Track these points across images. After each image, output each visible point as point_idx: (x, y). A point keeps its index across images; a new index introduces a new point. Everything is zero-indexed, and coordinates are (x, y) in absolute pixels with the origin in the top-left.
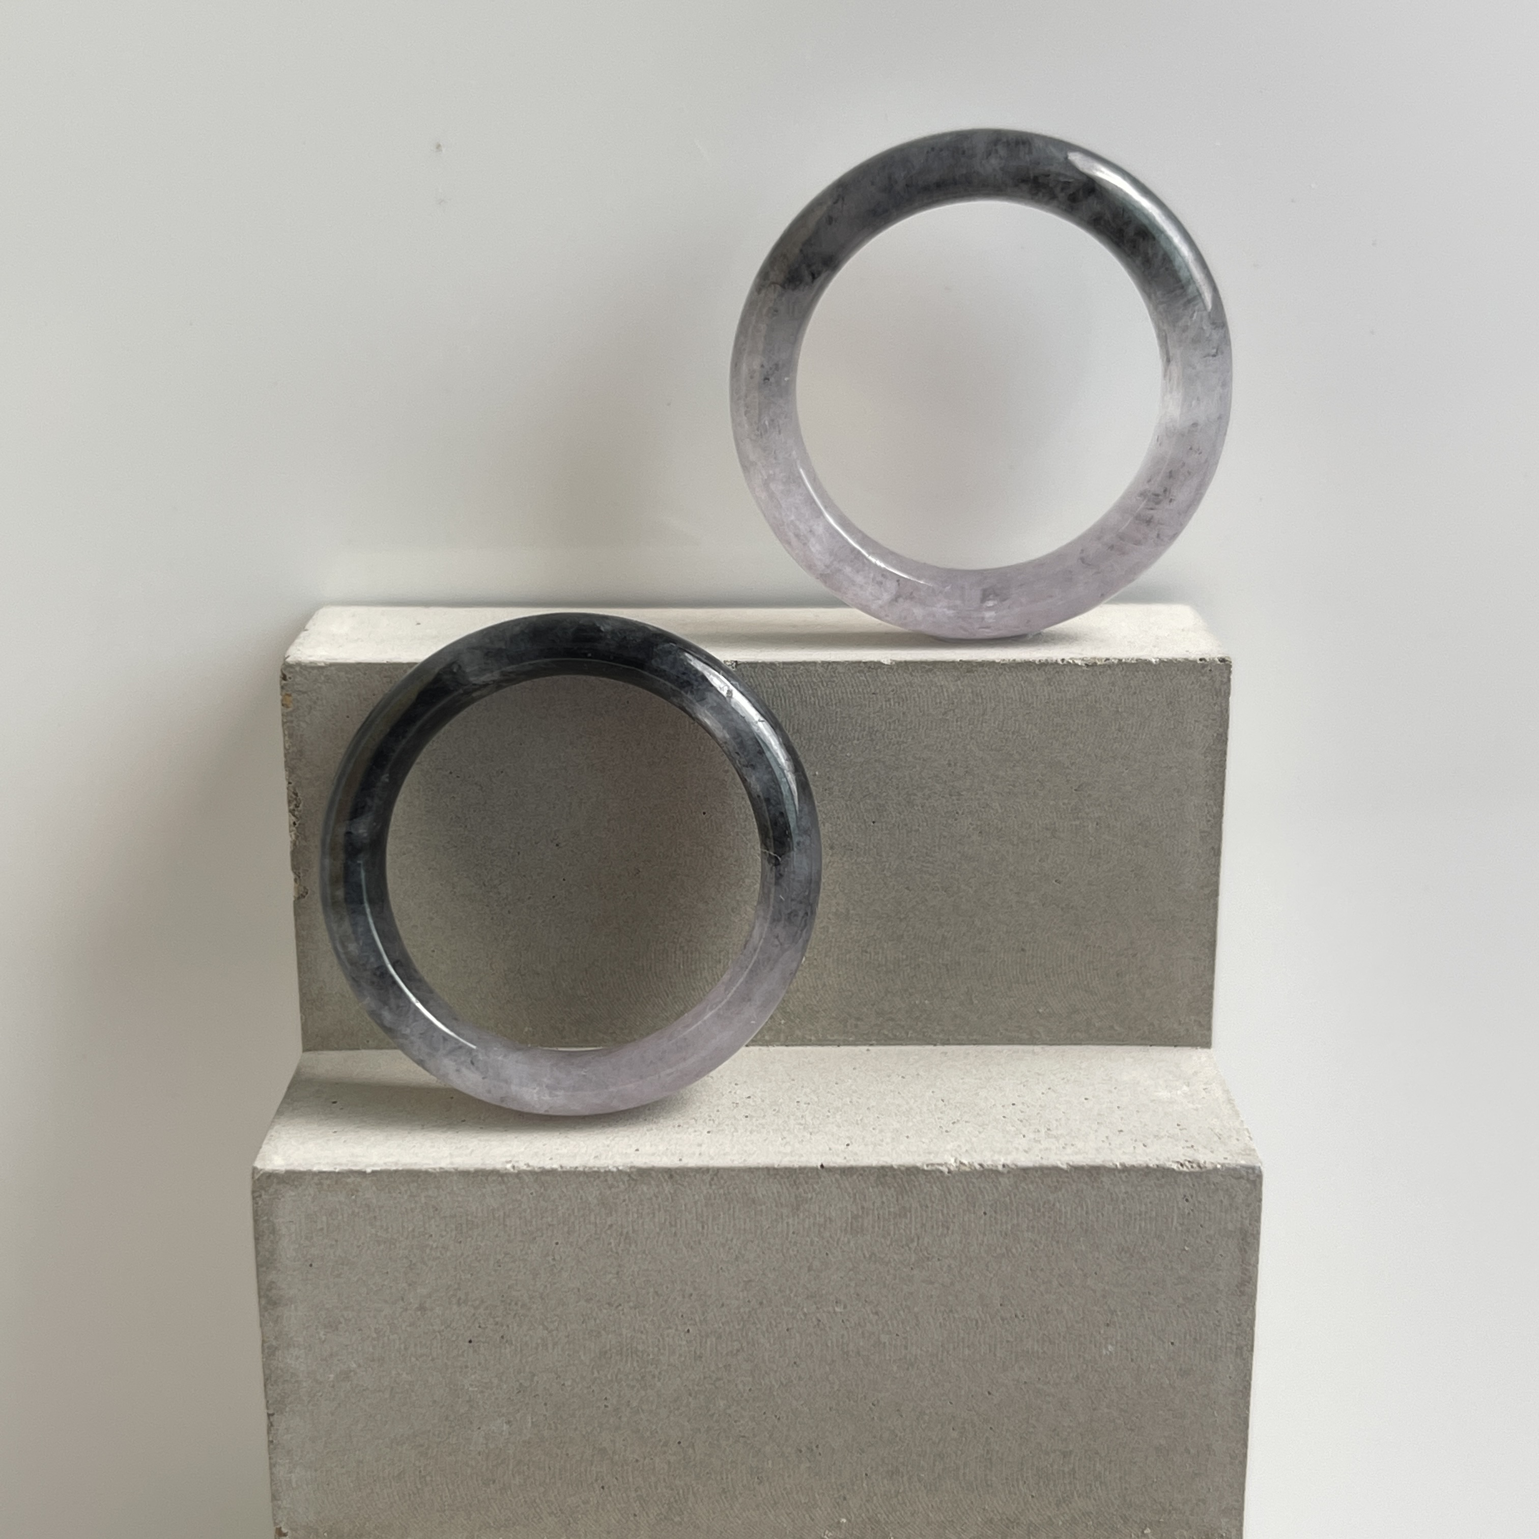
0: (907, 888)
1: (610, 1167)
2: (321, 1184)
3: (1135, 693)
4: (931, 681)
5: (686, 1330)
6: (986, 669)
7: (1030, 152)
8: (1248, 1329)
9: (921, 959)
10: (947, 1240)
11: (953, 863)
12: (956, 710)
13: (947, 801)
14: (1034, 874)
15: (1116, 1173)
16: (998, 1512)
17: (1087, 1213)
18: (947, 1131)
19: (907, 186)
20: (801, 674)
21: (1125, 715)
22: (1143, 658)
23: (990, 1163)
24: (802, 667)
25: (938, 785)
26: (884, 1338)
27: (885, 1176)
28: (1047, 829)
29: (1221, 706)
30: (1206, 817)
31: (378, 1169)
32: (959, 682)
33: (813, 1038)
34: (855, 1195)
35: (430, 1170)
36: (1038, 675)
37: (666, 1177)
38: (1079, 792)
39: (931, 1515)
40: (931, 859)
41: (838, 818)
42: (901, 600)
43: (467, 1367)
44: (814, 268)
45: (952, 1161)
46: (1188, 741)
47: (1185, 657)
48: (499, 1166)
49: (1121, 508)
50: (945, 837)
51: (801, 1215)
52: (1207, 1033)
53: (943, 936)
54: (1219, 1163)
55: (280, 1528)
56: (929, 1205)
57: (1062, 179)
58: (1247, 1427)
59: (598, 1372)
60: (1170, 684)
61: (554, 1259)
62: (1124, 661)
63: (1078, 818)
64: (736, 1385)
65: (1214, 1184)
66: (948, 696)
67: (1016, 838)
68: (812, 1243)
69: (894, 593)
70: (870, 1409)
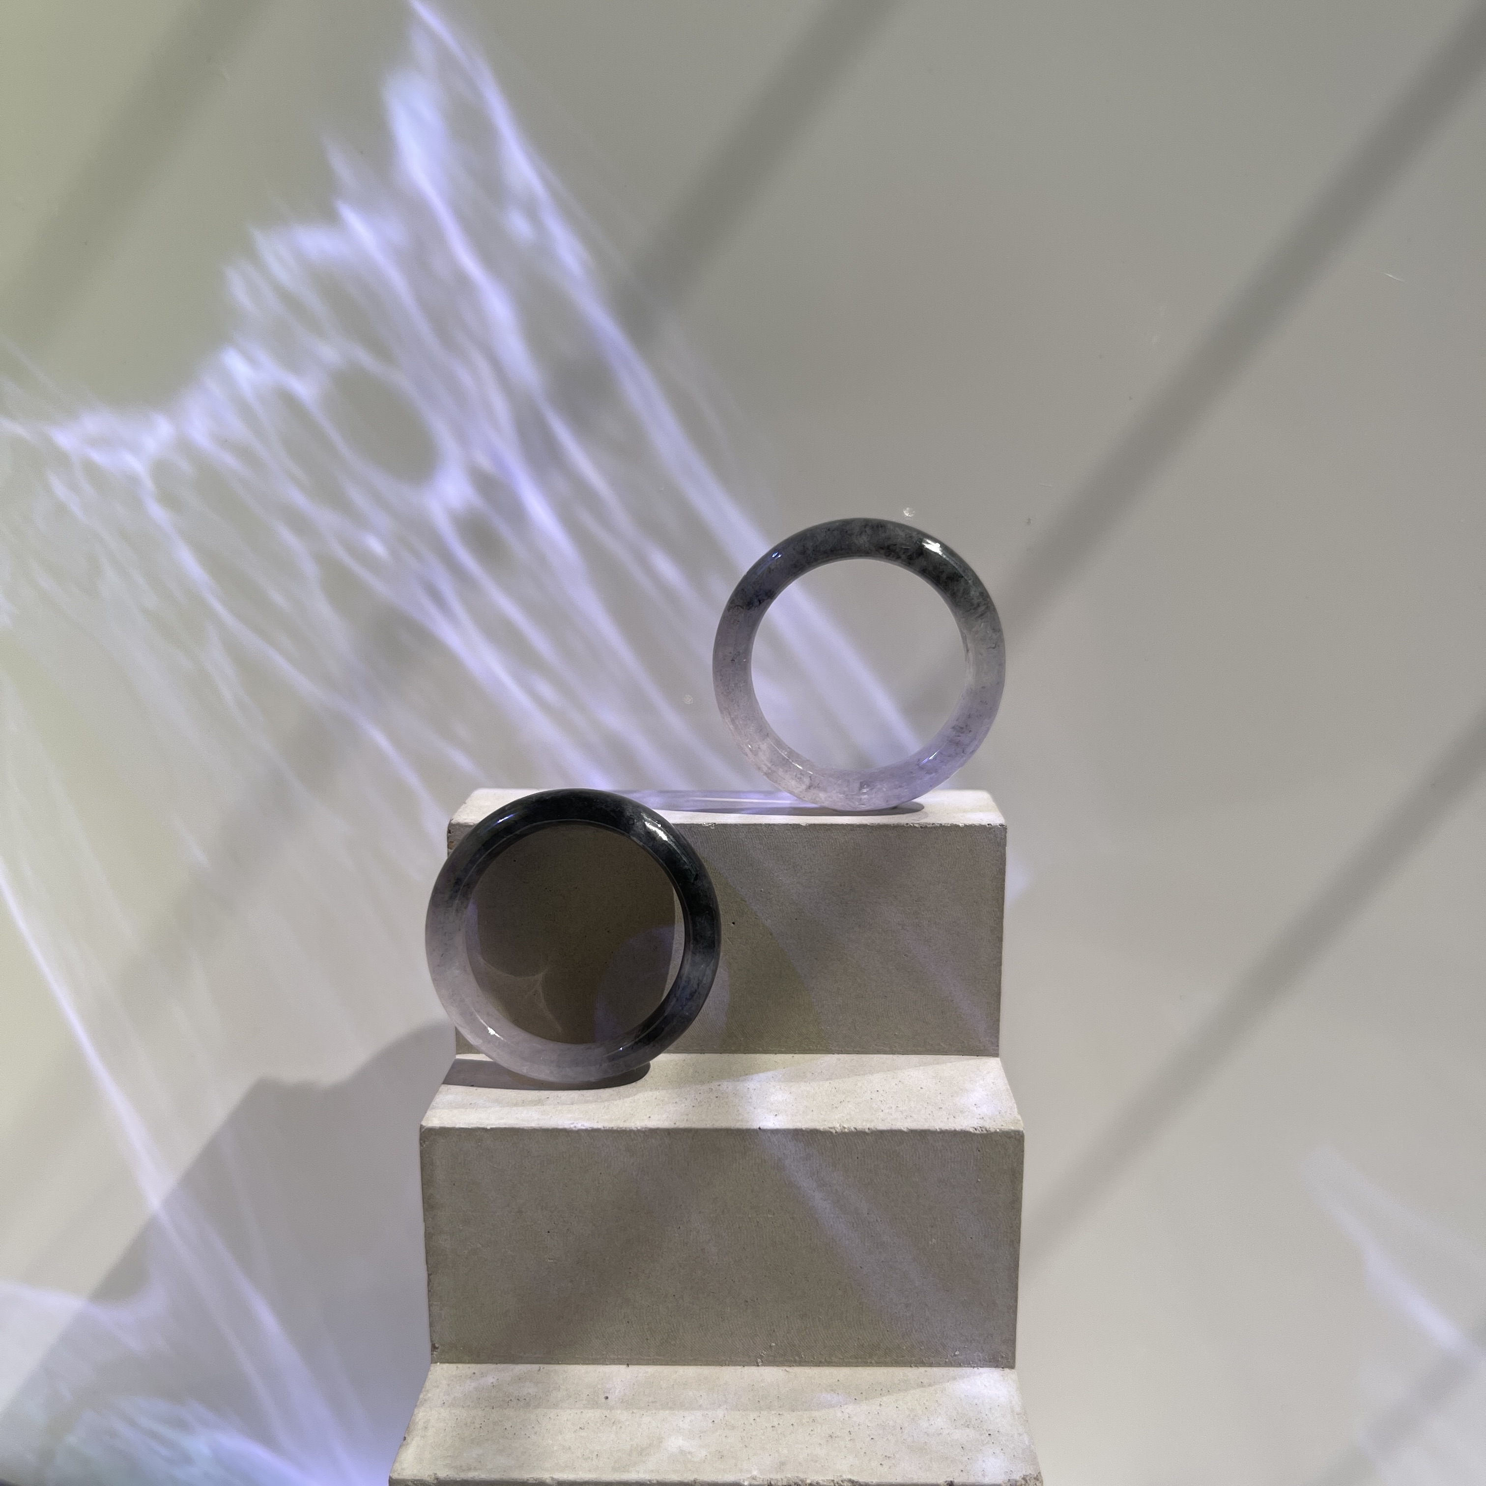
1: (633, 1127)
2: (460, 1135)
3: (950, 844)
4: (829, 836)
5: (678, 1227)
6: (862, 829)
7: (885, 532)
8: (1017, 1229)
9: (824, 1002)
10: (835, 1174)
11: (843, 944)
12: (844, 854)
14: (891, 951)
15: (937, 1134)
16: (867, 1341)
17: (919, 1158)
18: (836, 1107)
19: (814, 550)
20: (753, 832)
21: (945, 857)
22: (954, 823)
23: (860, 1127)
24: (753, 827)
25: (834, 898)
27: (798, 1134)
28: (899, 924)
29: (1001, 853)
30: (994, 918)
31: (494, 1126)
32: (846, 837)
33: (761, 1049)
34: (779, 1146)
35: (525, 1128)
36: (892, 833)
37: (667, 1133)
38: (918, 903)
39: (826, 1341)
41: (775, 916)
42: (812, 788)
43: (547, 1247)
44: (760, 597)
45: (838, 1125)
46: (982, 872)
47: (979, 823)
48: (567, 1126)
49: (942, 735)
51: (747, 1159)
52: (997, 1048)
53: (838, 988)
54: (998, 1128)
55: (434, 1344)
56: (824, 1152)
58: (1017, 1290)
59: (626, 1251)
60: (970, 838)
61: (599, 1183)
62: (943, 824)
63: (917, 918)
64: (708, 1262)
65: (995, 1141)
67: (881, 930)
68: (754, 1176)
69: (808, 784)
70: (789, 1276)
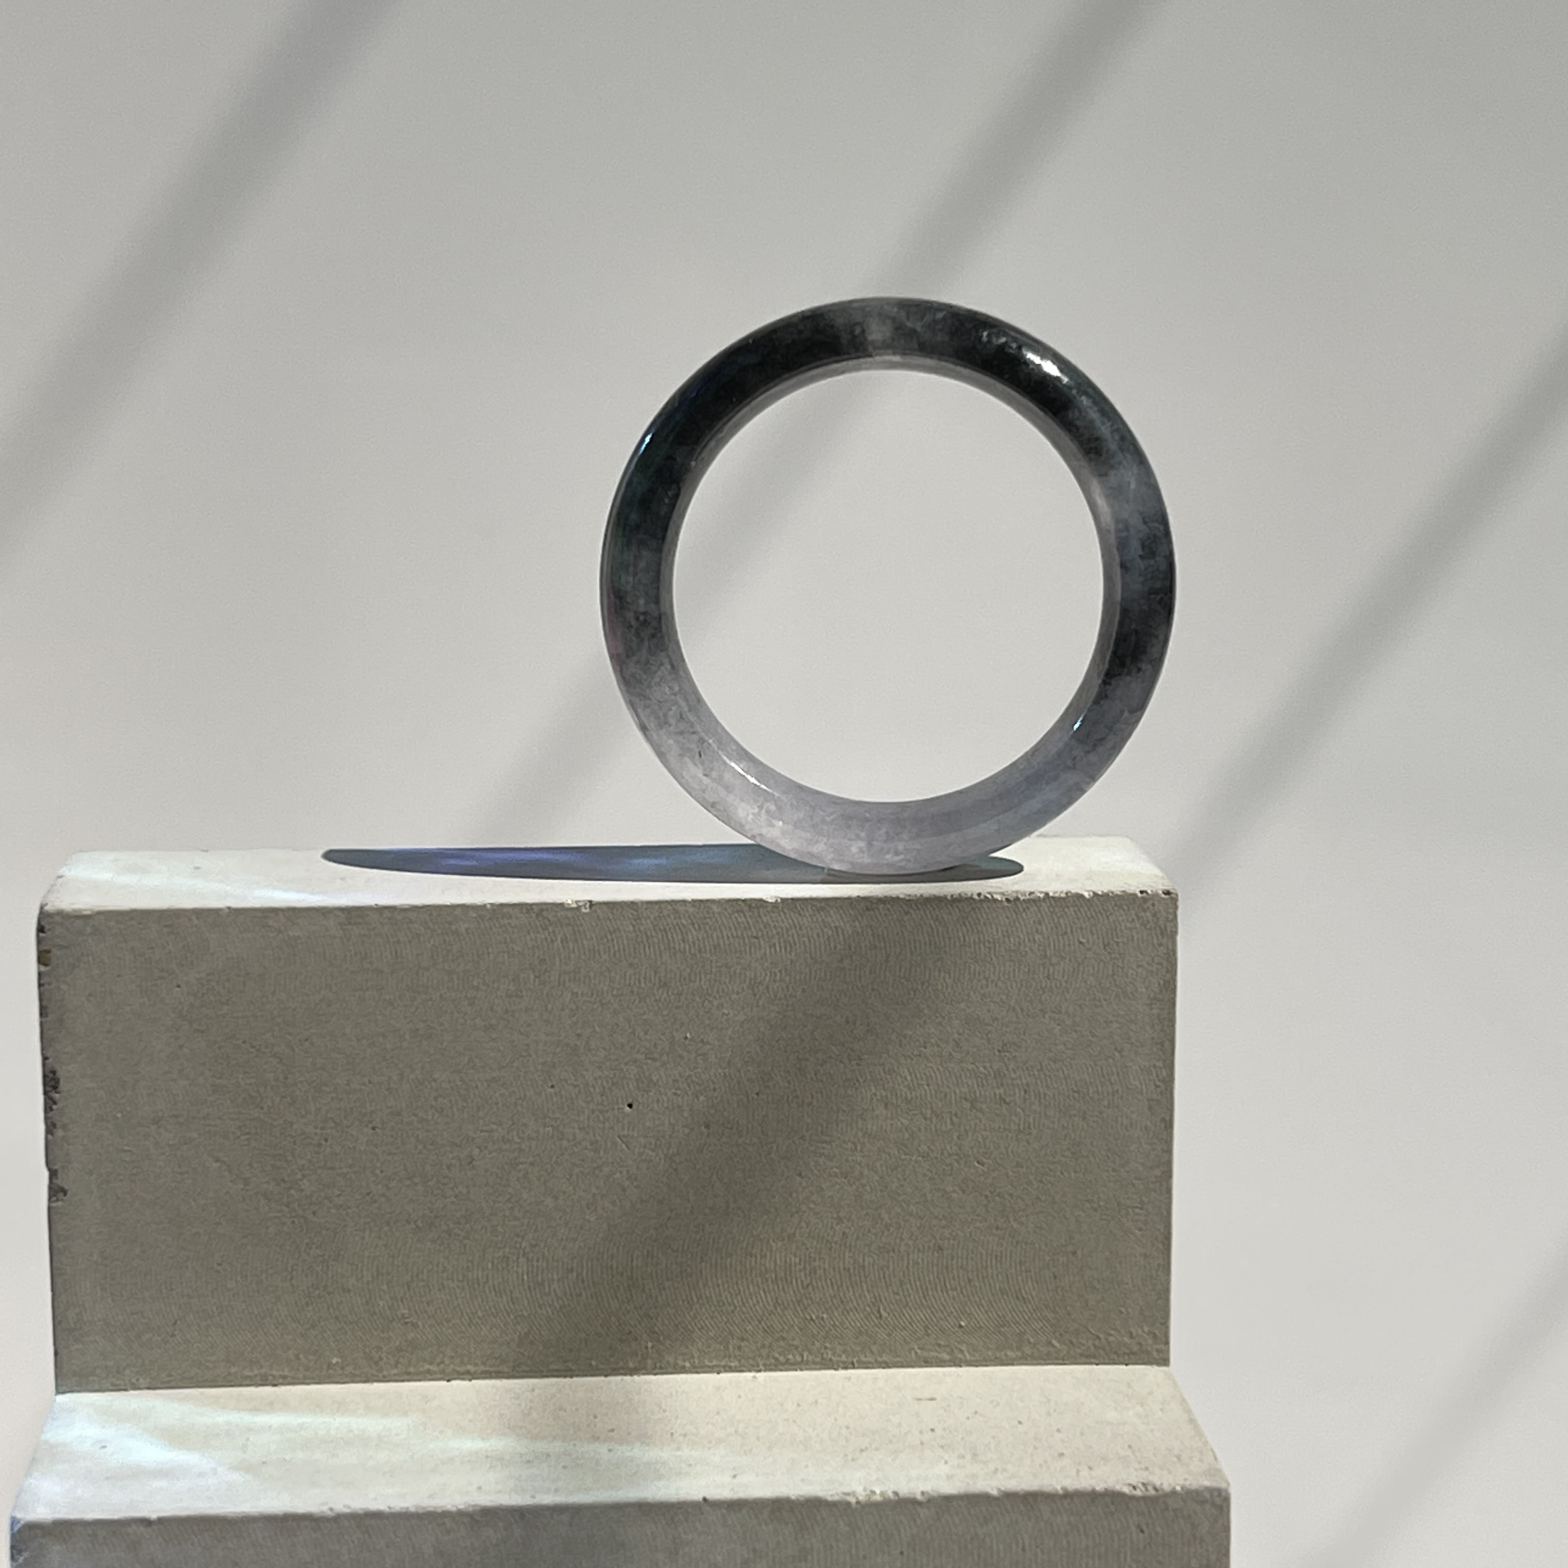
1: (449, 1508)
2: (94, 1535)
3: (1065, 933)
4: (823, 921)
6: (889, 906)
11: (853, 1143)
13: (845, 1067)
14: (950, 1154)
15: (1057, 1500)
18: (853, 1460)
20: (669, 915)
21: (1055, 959)
22: (1074, 891)
23: (905, 1491)
25: (834, 1048)
27: (781, 1509)
29: (1168, 949)
30: (1155, 1082)
31: (164, 1515)
32: (857, 923)
33: (687, 1364)
34: (745, 1534)
35: (229, 1516)
36: (950, 913)
37: (517, 1519)
38: (1003, 1054)
40: (827, 1139)
45: (861, 1490)
46: (1129, 989)
47: (1123, 889)
48: (313, 1509)
52: (1163, 1346)
54: (1178, 1485)
56: (834, 1545)
60: (1106, 921)
62: (1051, 894)
63: (1002, 1085)
65: (1174, 1510)
66: (844, 940)
67: (929, 1112)
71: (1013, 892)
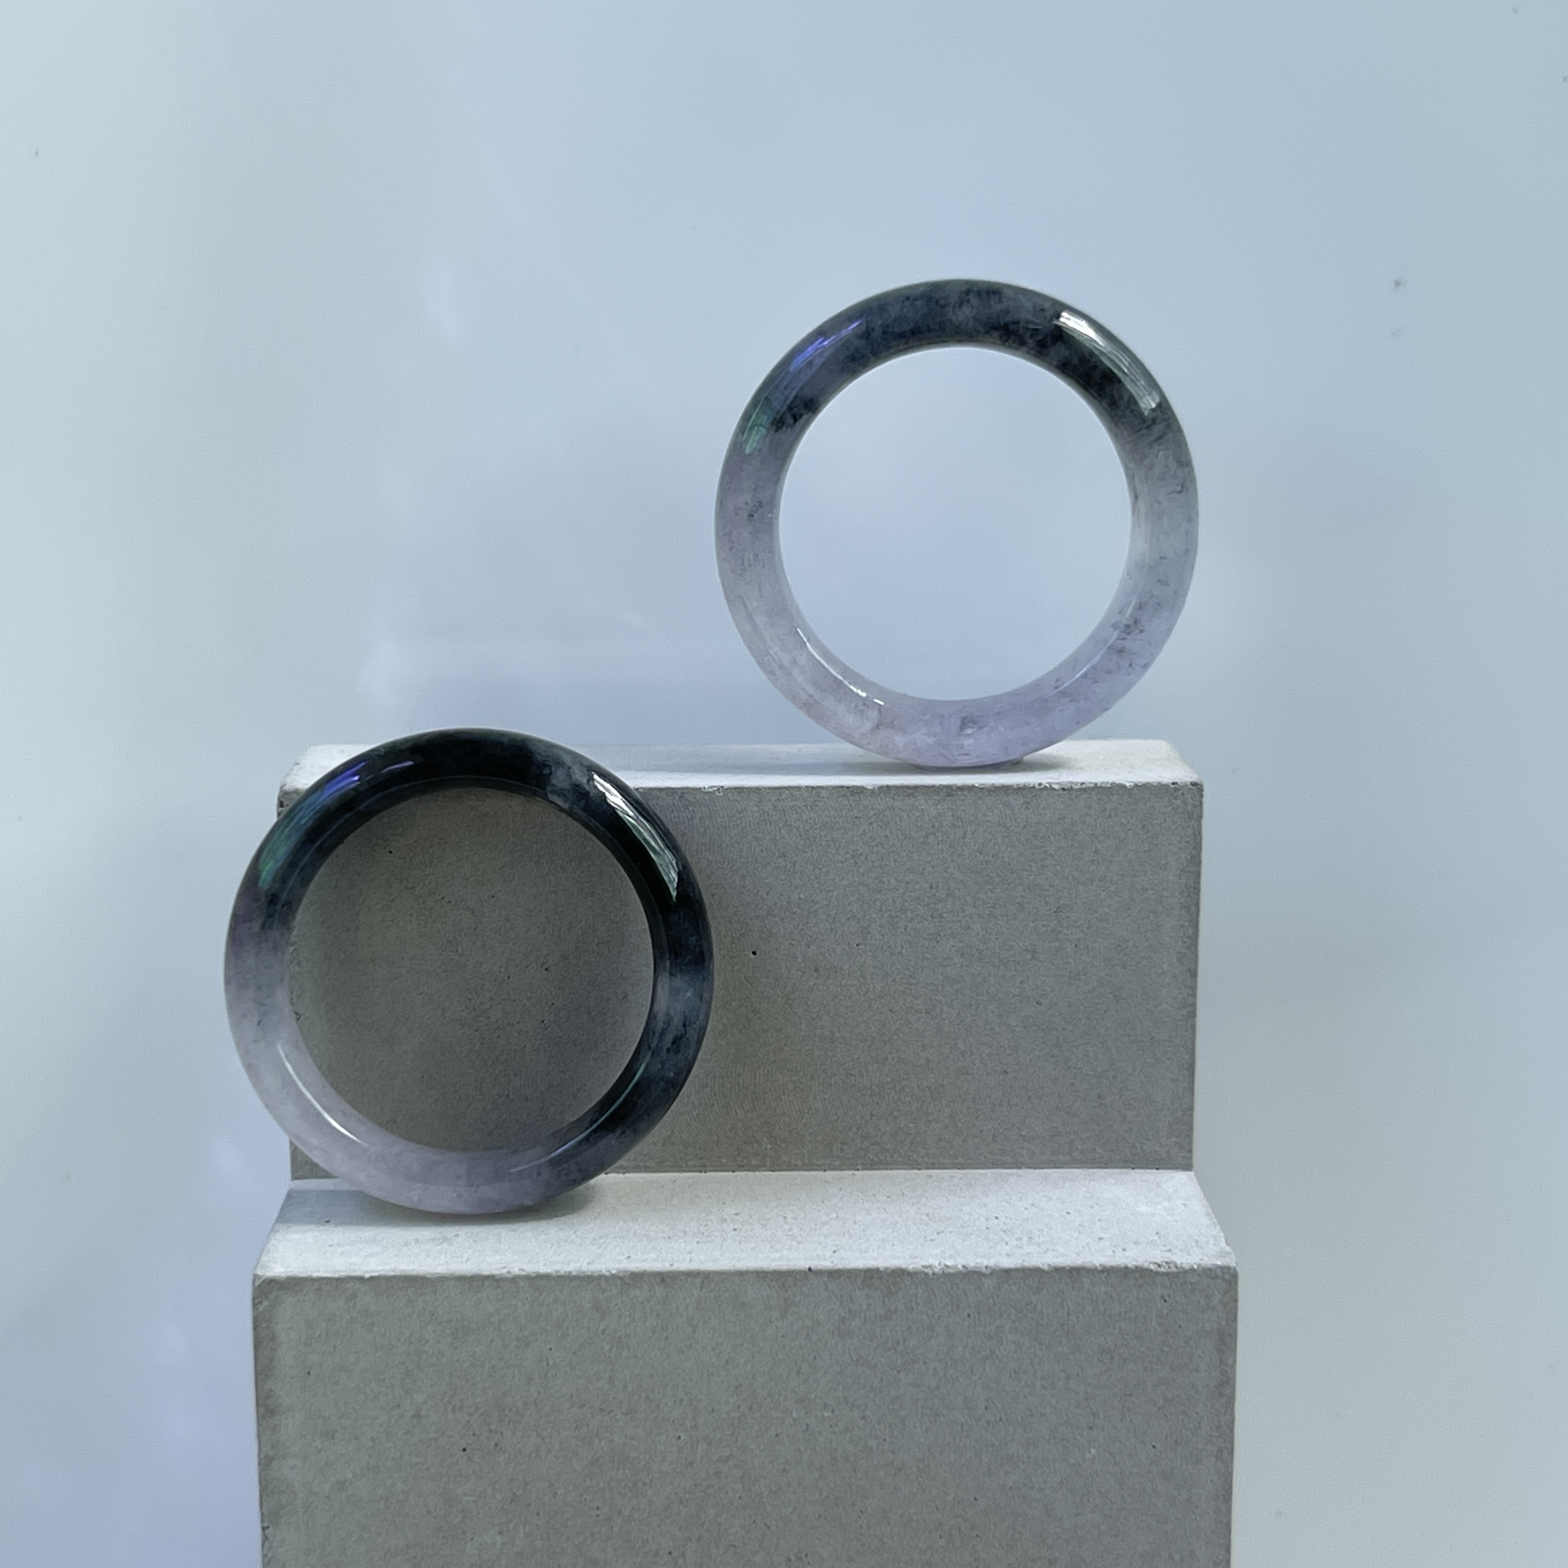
0: (891, 1011)
2: (319, 1289)
3: (1110, 816)
4: (913, 805)
5: (677, 1436)
6: (966, 793)
7: (1000, 301)
8: (1228, 1431)
9: (905, 1082)
10: (933, 1342)
11: (936, 985)
12: (937, 834)
13: (929, 924)
14: (1014, 996)
15: (1096, 1274)
17: (1068, 1313)
18: (931, 1240)
19: (884, 333)
20: (786, 799)
21: (1102, 838)
22: (1117, 782)
23: (972, 1264)
24: (787, 792)
25: (920, 908)
26: (872, 1443)
27: (871, 1278)
28: (1027, 951)
29: (1194, 828)
30: (1182, 938)
31: (376, 1274)
32: (939, 807)
33: (800, 1163)
34: (842, 1297)
35: (427, 1276)
36: (1016, 799)
37: (658, 1280)
38: (1059, 914)
40: (914, 982)
41: (823, 941)
42: (882, 728)
43: (461, 1476)
44: (795, 410)
45: (936, 1264)
46: (1162, 862)
47: (1158, 781)
48: (494, 1272)
49: (1094, 640)
50: (928, 959)
51: (790, 1318)
52: (1188, 1155)
53: (927, 1058)
54: (1195, 1264)
56: (915, 1307)
57: (1031, 326)
58: (1230, 1533)
59: (591, 1480)
60: (1144, 806)
61: (548, 1365)
62: (1099, 784)
63: (1057, 940)
64: (727, 1493)
65: (1191, 1284)
66: (929, 820)
67: (997, 961)
68: (800, 1347)
69: (876, 722)
70: (859, 1516)
71: (1068, 782)
